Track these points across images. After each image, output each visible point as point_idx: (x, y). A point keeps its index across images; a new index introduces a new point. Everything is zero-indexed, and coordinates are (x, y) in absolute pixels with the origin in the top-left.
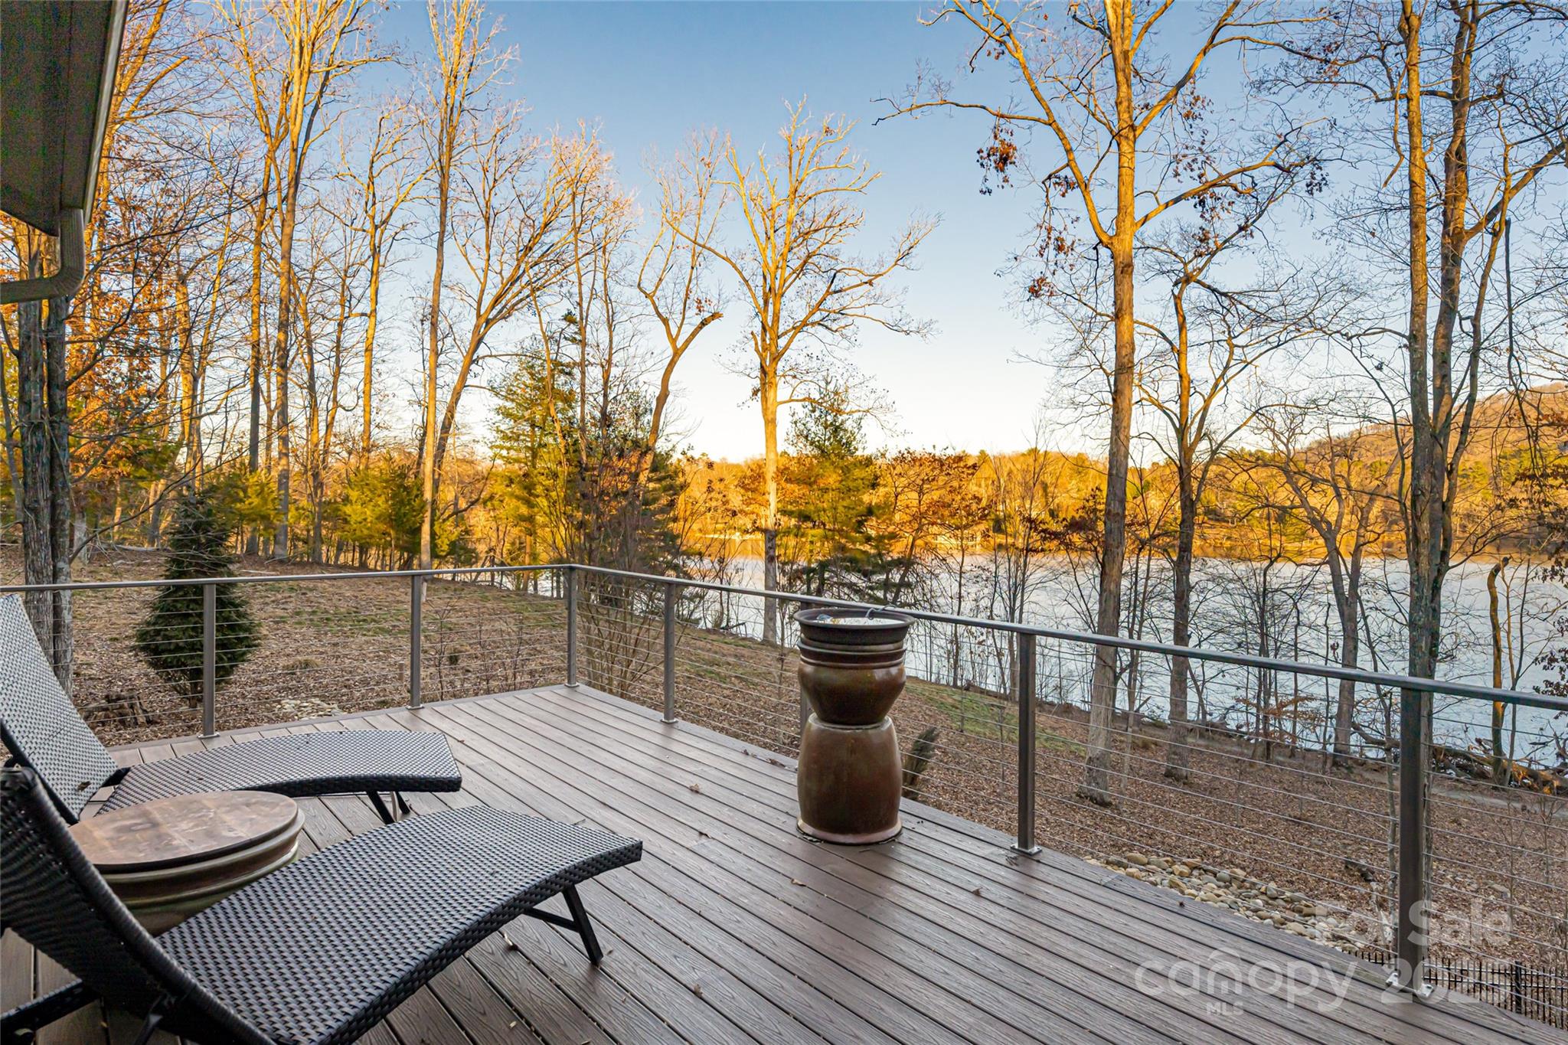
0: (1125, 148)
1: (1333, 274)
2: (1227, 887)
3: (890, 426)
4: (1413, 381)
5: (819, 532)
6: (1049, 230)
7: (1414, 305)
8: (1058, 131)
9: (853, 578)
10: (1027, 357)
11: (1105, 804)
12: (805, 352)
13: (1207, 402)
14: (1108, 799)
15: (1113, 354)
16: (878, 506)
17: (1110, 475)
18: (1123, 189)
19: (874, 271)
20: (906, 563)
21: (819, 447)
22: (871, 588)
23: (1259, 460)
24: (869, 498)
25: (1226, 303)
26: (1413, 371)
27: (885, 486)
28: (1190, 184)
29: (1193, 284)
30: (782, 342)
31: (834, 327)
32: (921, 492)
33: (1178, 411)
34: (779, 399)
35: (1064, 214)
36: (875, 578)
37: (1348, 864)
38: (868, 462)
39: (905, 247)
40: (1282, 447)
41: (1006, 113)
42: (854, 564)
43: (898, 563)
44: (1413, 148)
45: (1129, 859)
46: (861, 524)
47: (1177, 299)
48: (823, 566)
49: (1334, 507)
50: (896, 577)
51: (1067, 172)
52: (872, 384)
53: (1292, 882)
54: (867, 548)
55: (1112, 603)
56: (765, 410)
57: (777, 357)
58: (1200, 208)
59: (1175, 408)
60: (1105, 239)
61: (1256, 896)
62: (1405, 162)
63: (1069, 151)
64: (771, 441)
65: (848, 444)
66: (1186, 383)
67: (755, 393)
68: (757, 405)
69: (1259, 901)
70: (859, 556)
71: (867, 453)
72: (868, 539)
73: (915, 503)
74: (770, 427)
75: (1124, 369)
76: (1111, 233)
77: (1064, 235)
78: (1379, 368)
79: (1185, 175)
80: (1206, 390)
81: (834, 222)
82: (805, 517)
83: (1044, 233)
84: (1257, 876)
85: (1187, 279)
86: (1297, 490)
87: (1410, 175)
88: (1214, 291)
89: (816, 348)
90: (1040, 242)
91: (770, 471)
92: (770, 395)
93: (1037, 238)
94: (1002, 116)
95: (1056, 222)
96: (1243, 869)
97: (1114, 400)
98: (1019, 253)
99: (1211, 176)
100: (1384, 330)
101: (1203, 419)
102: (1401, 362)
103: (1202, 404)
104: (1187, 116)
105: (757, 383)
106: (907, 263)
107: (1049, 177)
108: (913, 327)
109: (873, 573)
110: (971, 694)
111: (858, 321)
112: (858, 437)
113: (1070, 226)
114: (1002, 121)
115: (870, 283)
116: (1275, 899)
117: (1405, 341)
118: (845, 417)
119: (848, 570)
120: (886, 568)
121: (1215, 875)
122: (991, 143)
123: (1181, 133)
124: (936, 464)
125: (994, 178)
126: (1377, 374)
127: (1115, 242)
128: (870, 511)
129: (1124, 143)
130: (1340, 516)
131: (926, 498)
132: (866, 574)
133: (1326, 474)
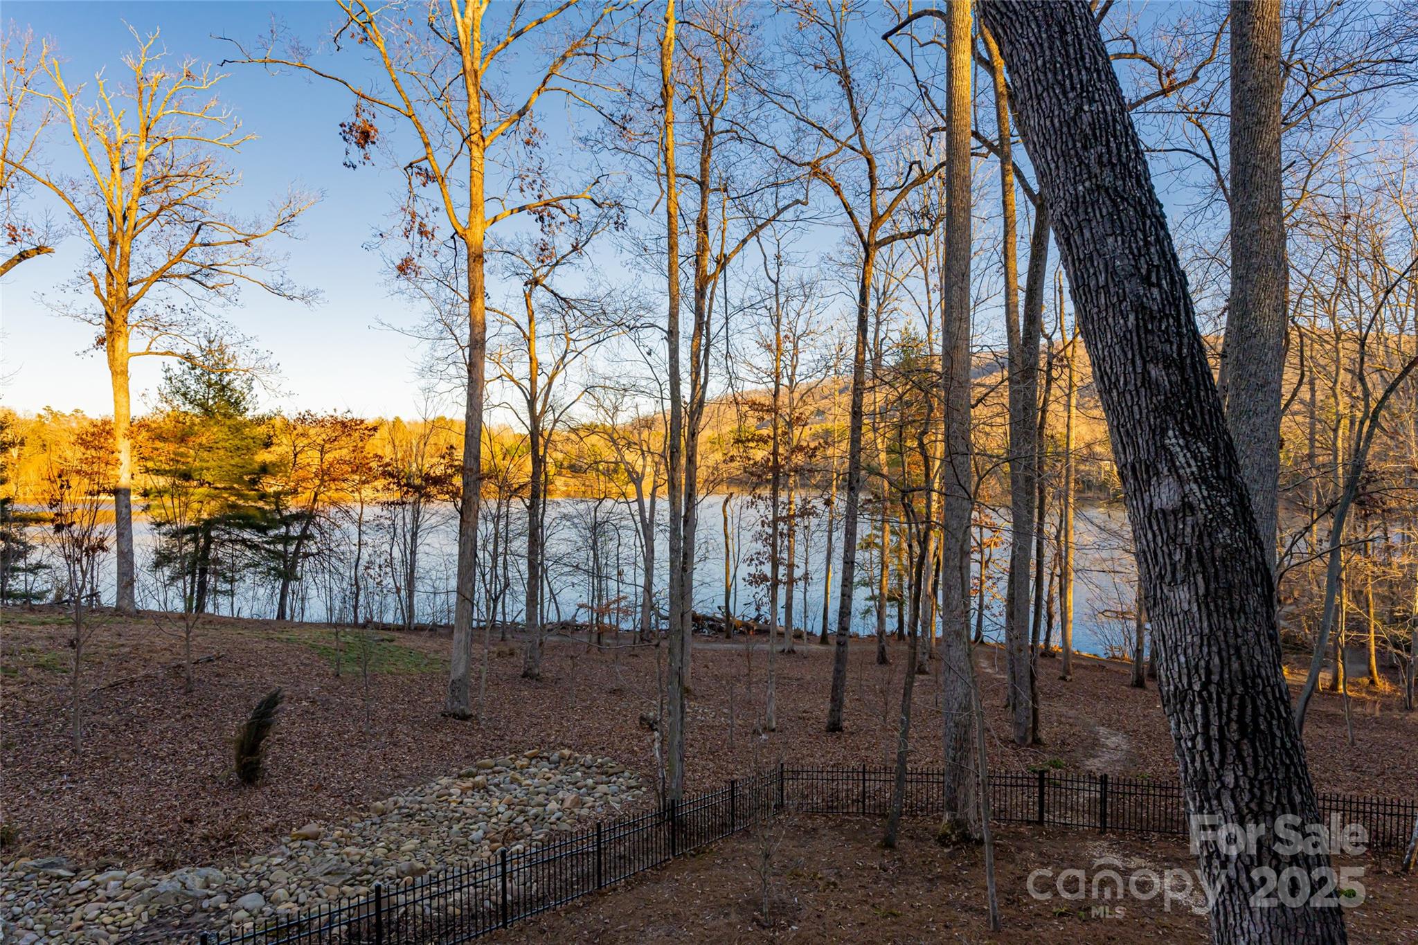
0: (476, 153)
1: (635, 295)
2: (556, 768)
3: (274, 386)
4: (671, 366)
5: (204, 490)
6: (414, 215)
7: (671, 308)
8: (417, 124)
9: (246, 535)
10: (389, 325)
11: (465, 717)
12: (166, 303)
13: (551, 379)
14: (468, 712)
15: (468, 331)
16: (274, 464)
17: (466, 436)
18: (474, 190)
19: (252, 231)
20: (307, 516)
21: (201, 405)
22: (267, 543)
23: (592, 429)
24: (264, 456)
25: (565, 306)
26: (671, 358)
27: (279, 445)
28: (530, 199)
29: (538, 287)
30: (134, 290)
31: (210, 284)
32: (322, 452)
33: (528, 387)
34: (131, 350)
35: (427, 203)
36: (272, 533)
37: (642, 718)
38: (260, 421)
39: (286, 214)
40: (609, 420)
41: (367, 94)
42: (247, 521)
43: (297, 517)
44: (669, 188)
45: (479, 767)
46: (254, 482)
47: (527, 297)
48: (209, 524)
49: (640, 461)
50: (296, 530)
51: (425, 164)
52: (254, 345)
53: (603, 749)
54: (261, 504)
55: (469, 546)
56: (112, 361)
57: (129, 303)
58: (540, 223)
59: (527, 384)
60: (460, 231)
61: (577, 770)
62: (665, 196)
63: (427, 145)
64: (121, 395)
65: (237, 403)
66: (534, 365)
67: (101, 341)
68: (102, 355)
69: (579, 774)
70: (251, 512)
71: (259, 413)
72: (263, 496)
73: (317, 461)
74: (120, 379)
75: (477, 344)
76: (464, 225)
77: (425, 221)
78: (649, 354)
79: (528, 192)
80: (549, 371)
81: (200, 172)
82: (187, 476)
83: (409, 218)
84: (580, 751)
85: (536, 282)
86: (619, 450)
87: (668, 207)
88: (556, 295)
89: (179, 300)
90: (404, 225)
91: (123, 427)
92: (120, 344)
93: (401, 221)
94: (363, 97)
95: (420, 208)
96: (570, 747)
97: (469, 371)
98: (383, 230)
99: (546, 197)
100: (653, 325)
101: (547, 394)
102: (663, 350)
103: (546, 380)
104: (528, 143)
105: (102, 330)
106: (288, 230)
107: (411, 165)
108: (297, 293)
109: (270, 528)
110: (369, 631)
111: (238, 281)
112: (248, 397)
113: (431, 214)
114: (363, 101)
115: (247, 243)
116: (589, 768)
117: (665, 335)
118: (232, 376)
119: (241, 527)
120: (287, 521)
121: (548, 759)
122: (352, 119)
123: (523, 156)
124: (339, 427)
125: (356, 154)
126: (648, 358)
127: (468, 233)
128: (264, 469)
129: (474, 148)
130: (644, 467)
131: (329, 457)
132: (262, 530)
133: (636, 439)
